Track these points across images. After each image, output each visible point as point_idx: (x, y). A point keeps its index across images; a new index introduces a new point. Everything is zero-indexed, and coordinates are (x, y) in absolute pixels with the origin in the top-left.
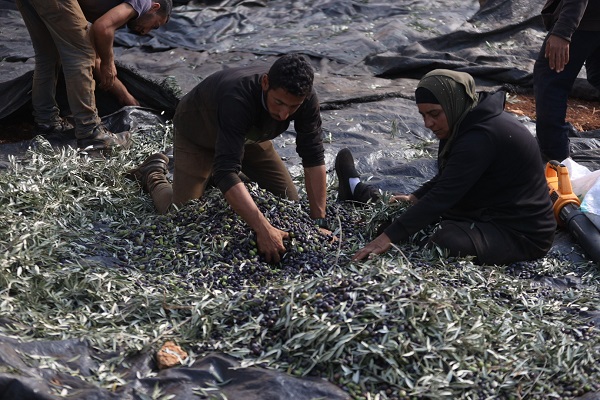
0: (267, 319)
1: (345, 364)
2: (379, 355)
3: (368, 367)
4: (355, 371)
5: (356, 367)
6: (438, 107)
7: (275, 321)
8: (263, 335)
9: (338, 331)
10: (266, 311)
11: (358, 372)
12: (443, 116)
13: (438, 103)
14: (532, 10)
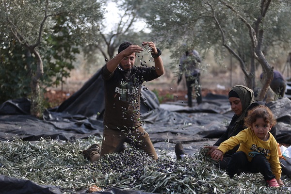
0: (136, 176)
1: (168, 188)
2: (182, 183)
3: (177, 190)
4: (172, 191)
5: (173, 189)
6: (239, 99)
7: (140, 177)
8: (134, 182)
9: (166, 176)
10: (136, 174)
11: (174, 192)
12: (240, 103)
13: (239, 98)
14: (282, 113)
